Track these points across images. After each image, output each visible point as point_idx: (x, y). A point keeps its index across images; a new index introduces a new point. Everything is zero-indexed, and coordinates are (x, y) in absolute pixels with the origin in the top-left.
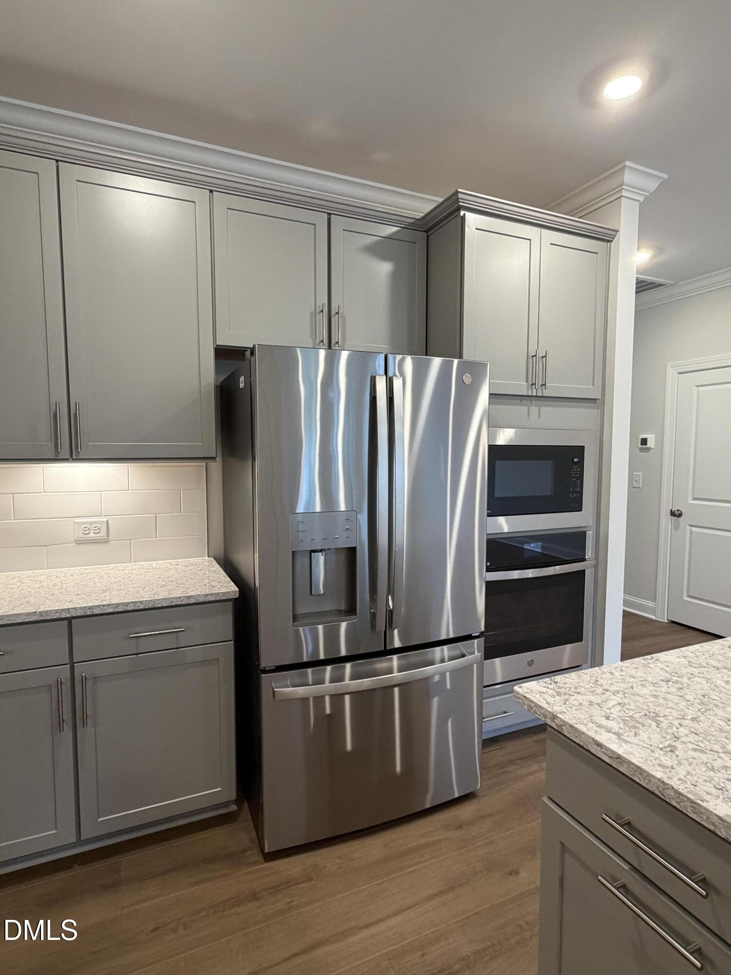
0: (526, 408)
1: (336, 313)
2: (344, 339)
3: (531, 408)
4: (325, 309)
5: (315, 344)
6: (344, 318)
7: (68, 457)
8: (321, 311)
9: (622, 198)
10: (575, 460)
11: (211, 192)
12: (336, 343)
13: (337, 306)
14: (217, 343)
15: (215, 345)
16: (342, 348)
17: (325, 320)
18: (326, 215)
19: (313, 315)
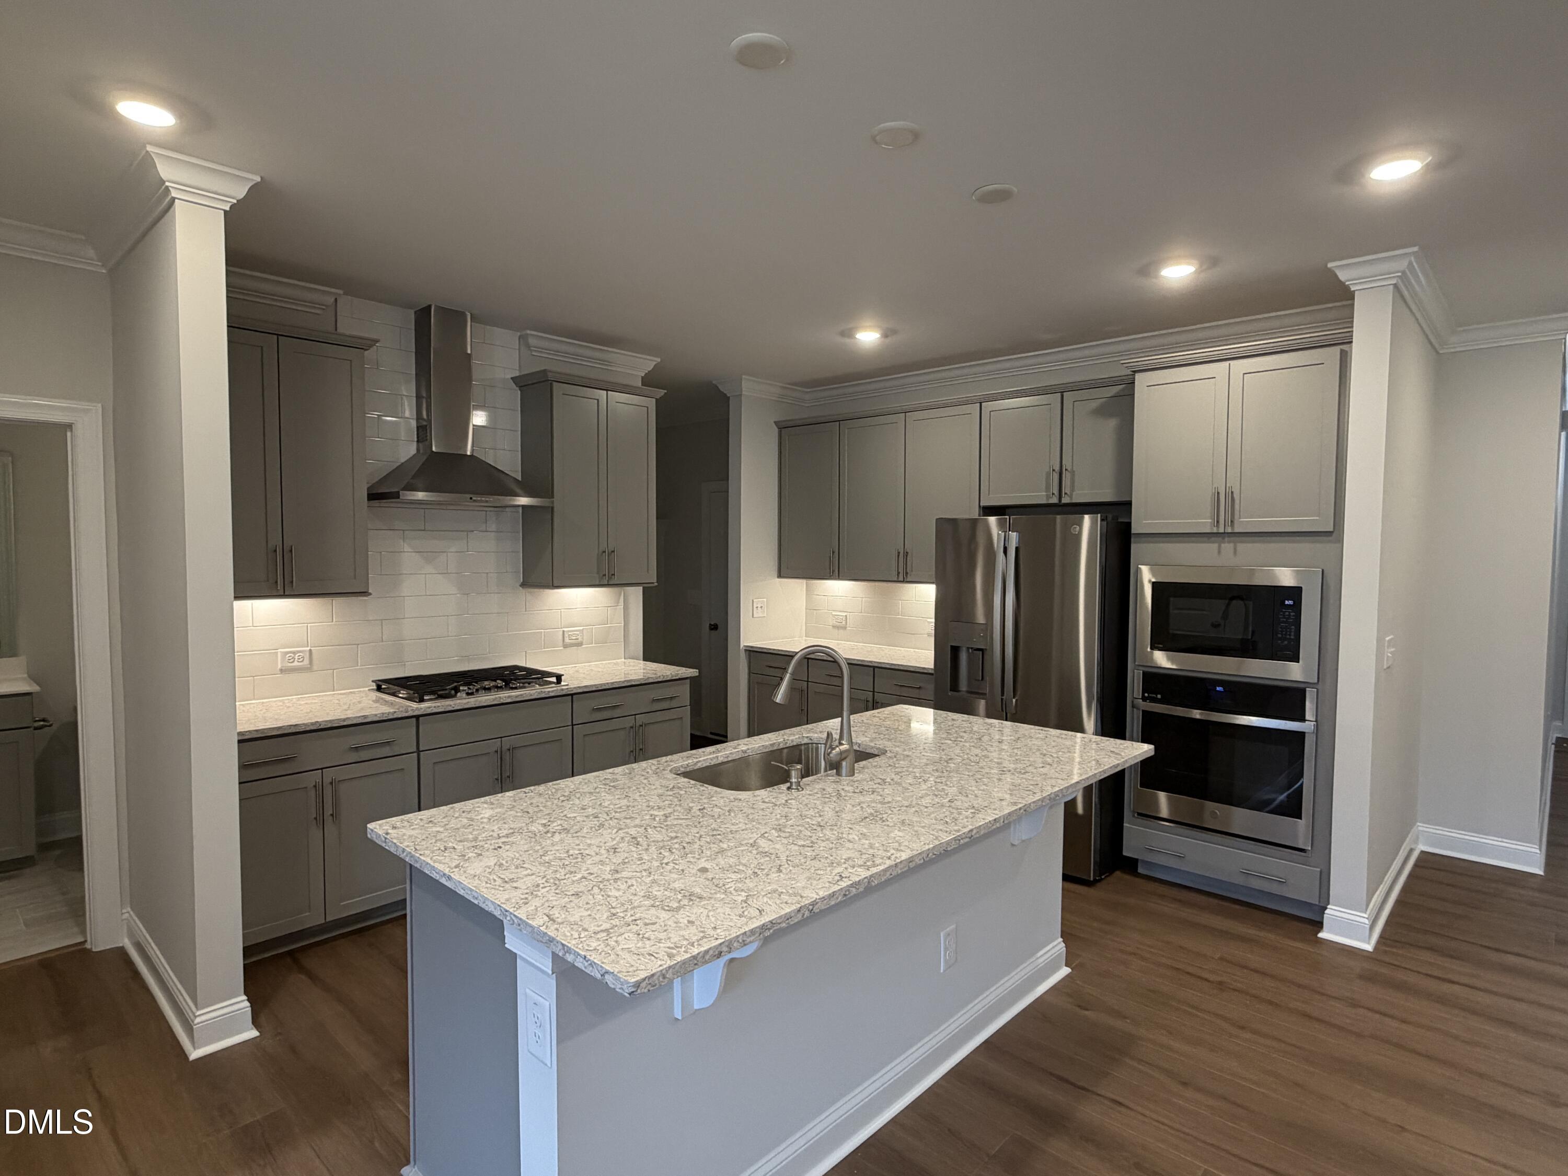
0: (1216, 545)
1: (1066, 470)
2: (1073, 488)
3: (1223, 545)
4: (1057, 468)
5: (1048, 497)
6: (1073, 473)
7: (902, 580)
8: (1053, 470)
9: (1356, 292)
10: (1287, 602)
11: (981, 403)
12: (1066, 494)
13: (1067, 463)
14: (981, 504)
15: (980, 506)
16: (1071, 497)
17: (1056, 477)
18: (1060, 394)
19: (1048, 474)
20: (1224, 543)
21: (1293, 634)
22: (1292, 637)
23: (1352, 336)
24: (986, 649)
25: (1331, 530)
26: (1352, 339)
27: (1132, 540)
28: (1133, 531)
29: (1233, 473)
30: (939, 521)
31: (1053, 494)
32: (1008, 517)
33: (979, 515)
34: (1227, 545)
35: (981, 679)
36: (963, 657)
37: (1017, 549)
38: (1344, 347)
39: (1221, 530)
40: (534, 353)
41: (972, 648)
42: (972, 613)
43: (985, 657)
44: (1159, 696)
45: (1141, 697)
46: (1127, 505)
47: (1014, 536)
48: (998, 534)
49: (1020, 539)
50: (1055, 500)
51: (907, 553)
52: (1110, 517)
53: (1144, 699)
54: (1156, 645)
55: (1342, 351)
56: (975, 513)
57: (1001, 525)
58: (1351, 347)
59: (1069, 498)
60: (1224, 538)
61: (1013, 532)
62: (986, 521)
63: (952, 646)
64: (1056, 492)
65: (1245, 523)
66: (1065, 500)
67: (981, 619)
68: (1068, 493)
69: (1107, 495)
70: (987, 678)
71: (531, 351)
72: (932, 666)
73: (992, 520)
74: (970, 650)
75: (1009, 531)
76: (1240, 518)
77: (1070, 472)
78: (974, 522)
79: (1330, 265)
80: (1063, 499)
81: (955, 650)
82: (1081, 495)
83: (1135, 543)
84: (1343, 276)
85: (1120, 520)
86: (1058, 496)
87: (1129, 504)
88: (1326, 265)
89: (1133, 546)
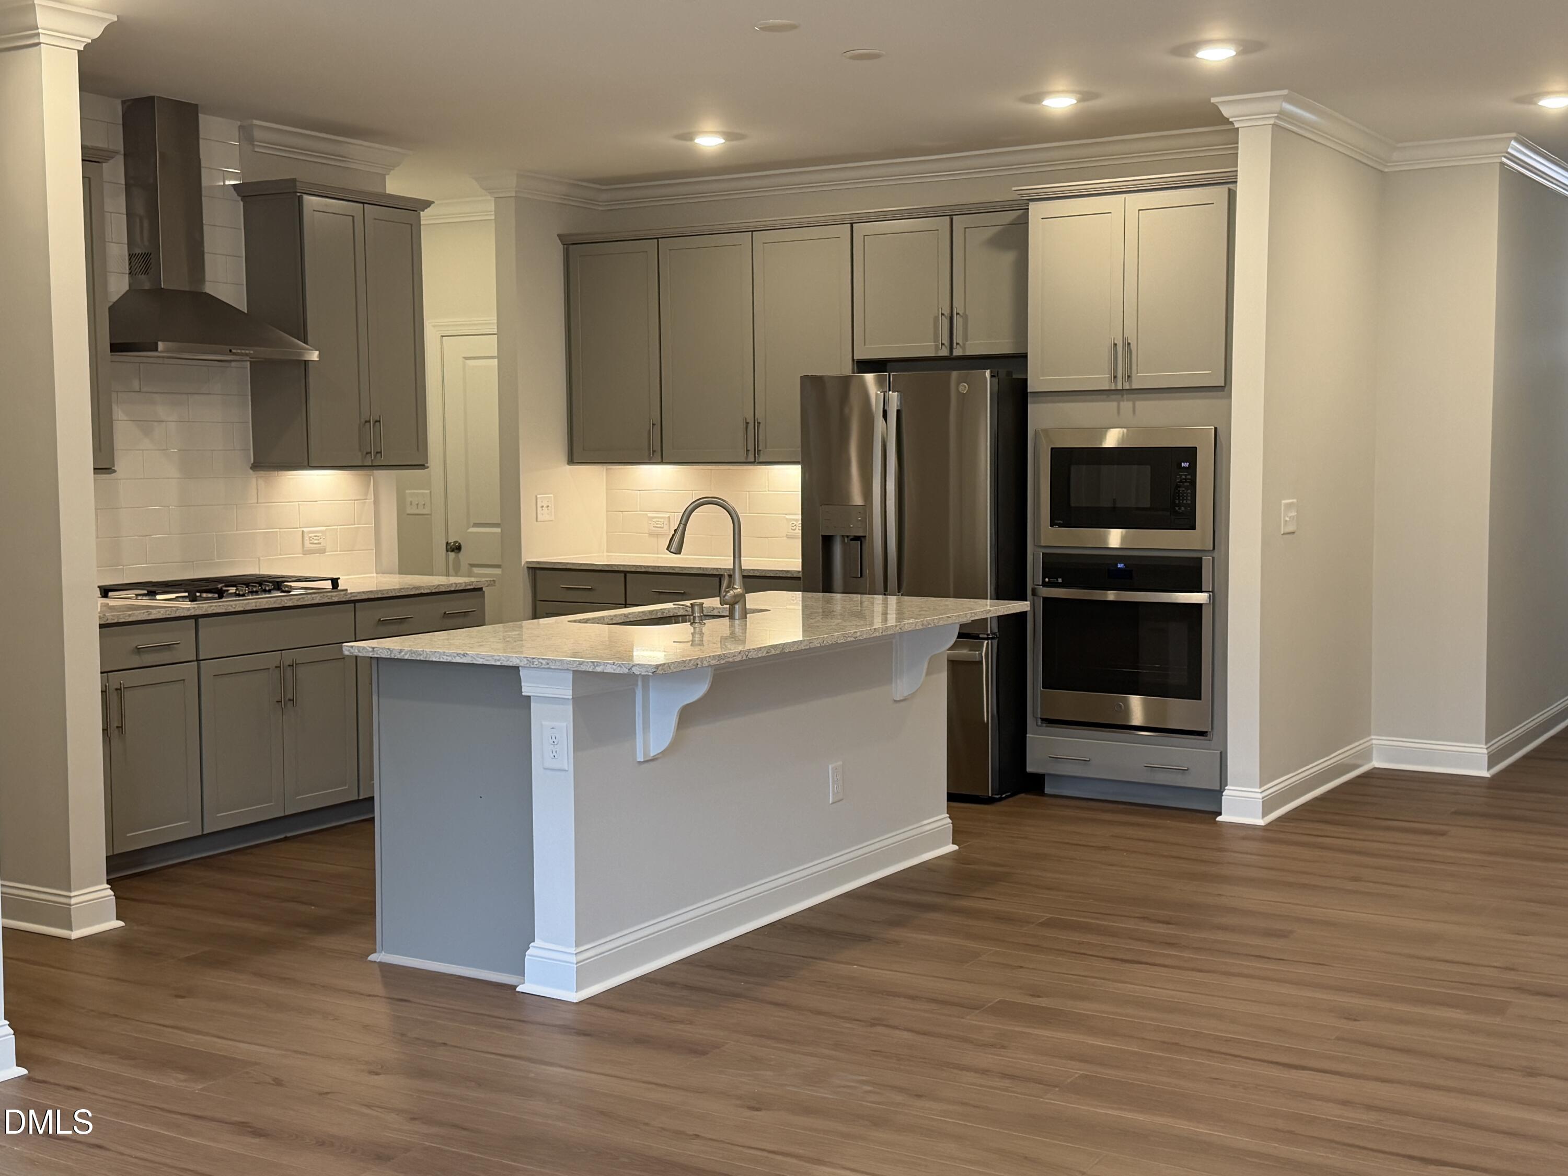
1: (957, 314)
2: (966, 338)
3: (1122, 403)
4: (947, 312)
5: (937, 347)
6: (965, 317)
7: (753, 460)
8: (942, 314)
9: (1240, 129)
10: (1183, 465)
11: (852, 224)
12: (957, 344)
13: (958, 306)
14: (855, 358)
15: (853, 360)
16: (964, 348)
17: (946, 322)
18: (948, 217)
19: (936, 319)
20: (1123, 401)
21: (1189, 498)
22: (1189, 502)
23: (1237, 176)
24: (865, 537)
25: (1223, 384)
26: (1237, 178)
27: (1029, 400)
28: (1029, 391)
29: (1130, 323)
30: (804, 379)
31: (942, 344)
32: (887, 374)
33: (853, 373)
34: (1125, 403)
35: (859, 576)
36: (838, 550)
37: (898, 411)
38: (1231, 186)
39: (1120, 387)
40: (257, 150)
41: (848, 537)
42: (847, 495)
43: (864, 547)
44: (1060, 580)
45: (1041, 584)
46: (1022, 358)
47: (894, 396)
48: (877, 394)
49: (902, 400)
50: (944, 352)
51: (759, 423)
52: (1003, 373)
53: (1045, 584)
54: (1056, 521)
55: (1229, 190)
56: (847, 370)
57: (880, 382)
58: (1236, 187)
59: (961, 350)
60: (1122, 396)
61: (893, 392)
62: (862, 378)
63: (822, 536)
64: (946, 341)
65: (1143, 378)
66: (957, 352)
67: (857, 499)
68: (961, 343)
69: (1003, 346)
70: (867, 572)
71: (253, 145)
72: (799, 568)
73: (870, 378)
74: (846, 539)
75: (889, 390)
76: (1137, 373)
77: (962, 317)
78: (845, 382)
79: (1213, 100)
80: (954, 350)
81: (827, 541)
82: (976, 346)
83: (1034, 403)
84: (1226, 111)
85: (1014, 376)
86: (948, 347)
87: (1024, 356)
88: (1210, 101)
89: (1029, 406)
